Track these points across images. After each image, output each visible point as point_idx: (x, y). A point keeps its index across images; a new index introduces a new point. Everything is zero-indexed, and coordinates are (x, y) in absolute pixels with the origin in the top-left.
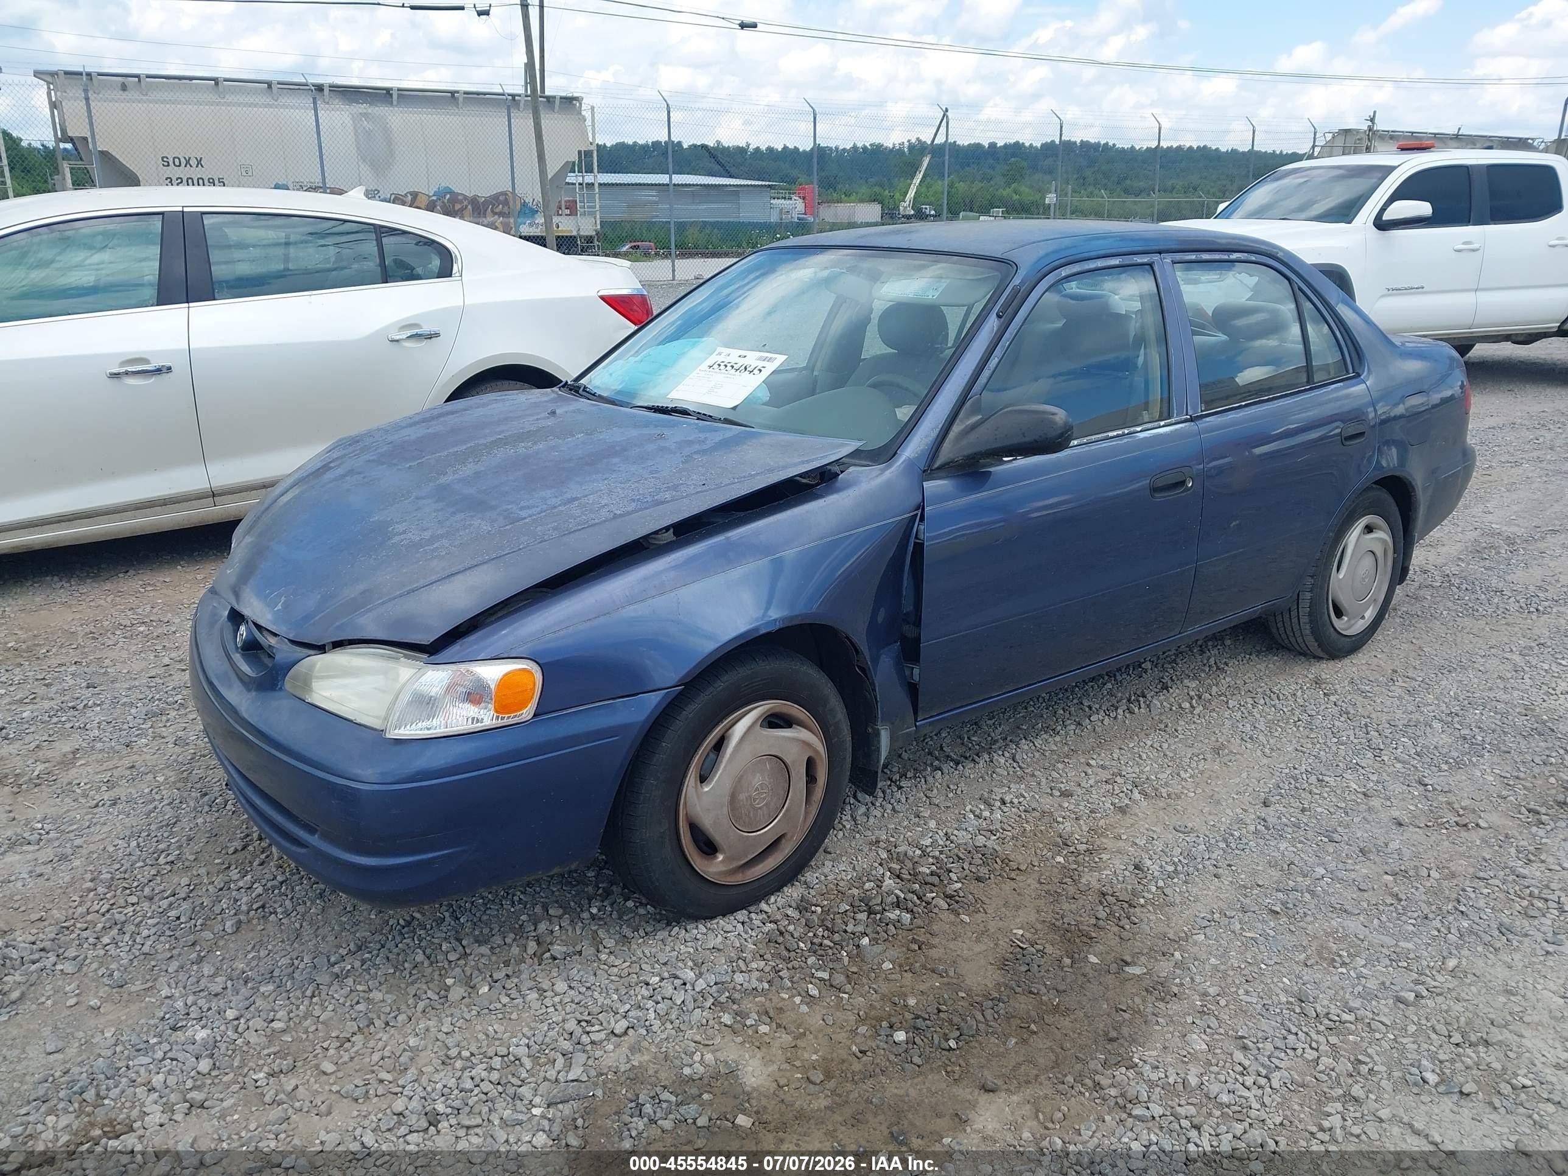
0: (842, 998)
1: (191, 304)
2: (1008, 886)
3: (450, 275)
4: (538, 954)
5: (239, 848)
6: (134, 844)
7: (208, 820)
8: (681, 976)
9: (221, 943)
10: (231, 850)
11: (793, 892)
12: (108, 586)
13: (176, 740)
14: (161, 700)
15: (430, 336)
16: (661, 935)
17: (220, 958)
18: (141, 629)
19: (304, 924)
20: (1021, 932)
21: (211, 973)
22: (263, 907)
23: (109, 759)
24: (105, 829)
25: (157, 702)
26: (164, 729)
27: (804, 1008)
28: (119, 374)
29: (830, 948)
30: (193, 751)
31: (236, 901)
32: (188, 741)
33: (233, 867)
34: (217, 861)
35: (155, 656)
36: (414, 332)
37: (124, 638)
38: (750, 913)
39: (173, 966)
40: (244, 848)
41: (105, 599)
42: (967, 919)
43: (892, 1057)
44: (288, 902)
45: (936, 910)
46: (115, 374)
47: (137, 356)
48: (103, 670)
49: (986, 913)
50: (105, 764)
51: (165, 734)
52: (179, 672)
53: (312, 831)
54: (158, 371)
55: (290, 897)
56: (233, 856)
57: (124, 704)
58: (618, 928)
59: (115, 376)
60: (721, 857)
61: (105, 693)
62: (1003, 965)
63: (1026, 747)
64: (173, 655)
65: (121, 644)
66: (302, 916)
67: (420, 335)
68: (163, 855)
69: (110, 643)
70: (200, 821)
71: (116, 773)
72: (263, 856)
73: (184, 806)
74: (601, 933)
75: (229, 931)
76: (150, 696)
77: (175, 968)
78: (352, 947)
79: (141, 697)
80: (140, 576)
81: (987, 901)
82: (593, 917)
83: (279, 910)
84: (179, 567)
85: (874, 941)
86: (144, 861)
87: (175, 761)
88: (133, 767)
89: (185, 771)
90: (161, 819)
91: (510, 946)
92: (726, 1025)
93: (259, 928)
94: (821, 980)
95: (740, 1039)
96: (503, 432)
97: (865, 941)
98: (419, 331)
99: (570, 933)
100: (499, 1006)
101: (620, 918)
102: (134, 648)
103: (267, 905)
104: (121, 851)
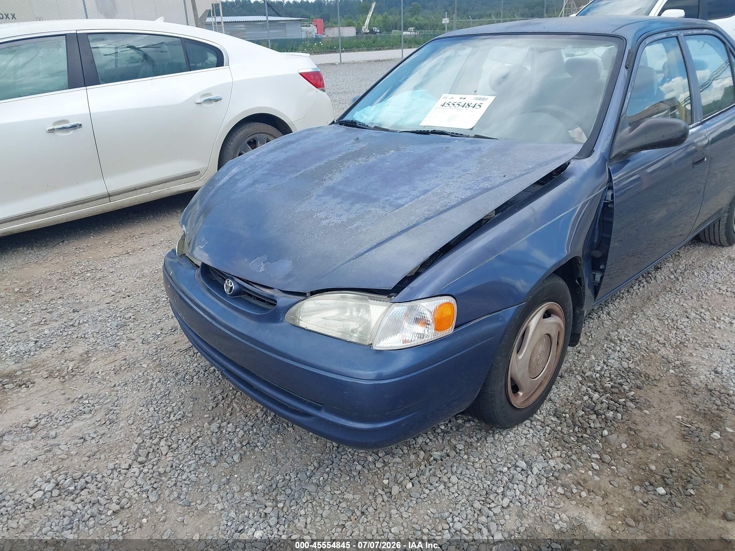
0: (613, 469)
1: (88, 87)
2: (656, 390)
3: (223, 65)
4: (426, 458)
5: (214, 406)
6: (152, 409)
7: (187, 390)
8: (520, 465)
9: (235, 469)
10: (210, 408)
11: (547, 405)
12: (56, 250)
13: (142, 341)
14: (121, 317)
15: (216, 100)
16: (490, 439)
17: (239, 479)
18: (89, 275)
19: (277, 451)
20: (680, 417)
21: (238, 490)
22: (248, 443)
23: (109, 355)
24: (129, 400)
25: (119, 319)
26: (131, 335)
27: (597, 478)
28: (54, 129)
29: (589, 438)
30: (155, 347)
31: (231, 441)
32: (149, 341)
33: (216, 419)
34: (206, 416)
35: (104, 291)
36: (207, 98)
37: (81, 281)
38: (532, 421)
39: (215, 488)
40: (217, 405)
41: (59, 259)
42: (647, 412)
43: (664, 504)
44: (261, 439)
45: (630, 409)
46: (51, 130)
47: (62, 119)
48: (78, 301)
49: (654, 407)
50: (108, 359)
51: (134, 338)
52: (122, 299)
53: (318, 409)
54: (74, 127)
55: (261, 435)
56: (212, 411)
57: (100, 321)
58: (460, 437)
59: (52, 131)
60: (521, 394)
61: (86, 315)
62: (684, 438)
63: (612, 308)
64: (113, 289)
65: (80, 285)
66: (273, 446)
67: (210, 100)
68: (172, 415)
69: (74, 284)
70: (183, 391)
71: (117, 364)
72: (230, 410)
73: (169, 382)
74: (454, 442)
75: (238, 461)
76: (114, 315)
77: (216, 488)
78: (316, 464)
79: (108, 316)
80: (72, 244)
81: (651, 400)
82: (442, 431)
83: (258, 444)
84: (92, 237)
85: (611, 433)
86: (163, 420)
87: (148, 353)
88: (125, 360)
89: (156, 360)
90: (159, 391)
91: (408, 454)
92: (561, 494)
93: (253, 457)
94: (597, 459)
95: (574, 502)
96: (338, 153)
97: (605, 432)
98: (209, 97)
99: (437, 443)
100: (425, 495)
101: (458, 430)
102: (89, 287)
103: (251, 442)
104: (146, 414)
